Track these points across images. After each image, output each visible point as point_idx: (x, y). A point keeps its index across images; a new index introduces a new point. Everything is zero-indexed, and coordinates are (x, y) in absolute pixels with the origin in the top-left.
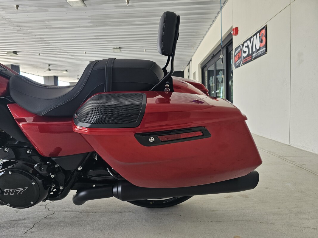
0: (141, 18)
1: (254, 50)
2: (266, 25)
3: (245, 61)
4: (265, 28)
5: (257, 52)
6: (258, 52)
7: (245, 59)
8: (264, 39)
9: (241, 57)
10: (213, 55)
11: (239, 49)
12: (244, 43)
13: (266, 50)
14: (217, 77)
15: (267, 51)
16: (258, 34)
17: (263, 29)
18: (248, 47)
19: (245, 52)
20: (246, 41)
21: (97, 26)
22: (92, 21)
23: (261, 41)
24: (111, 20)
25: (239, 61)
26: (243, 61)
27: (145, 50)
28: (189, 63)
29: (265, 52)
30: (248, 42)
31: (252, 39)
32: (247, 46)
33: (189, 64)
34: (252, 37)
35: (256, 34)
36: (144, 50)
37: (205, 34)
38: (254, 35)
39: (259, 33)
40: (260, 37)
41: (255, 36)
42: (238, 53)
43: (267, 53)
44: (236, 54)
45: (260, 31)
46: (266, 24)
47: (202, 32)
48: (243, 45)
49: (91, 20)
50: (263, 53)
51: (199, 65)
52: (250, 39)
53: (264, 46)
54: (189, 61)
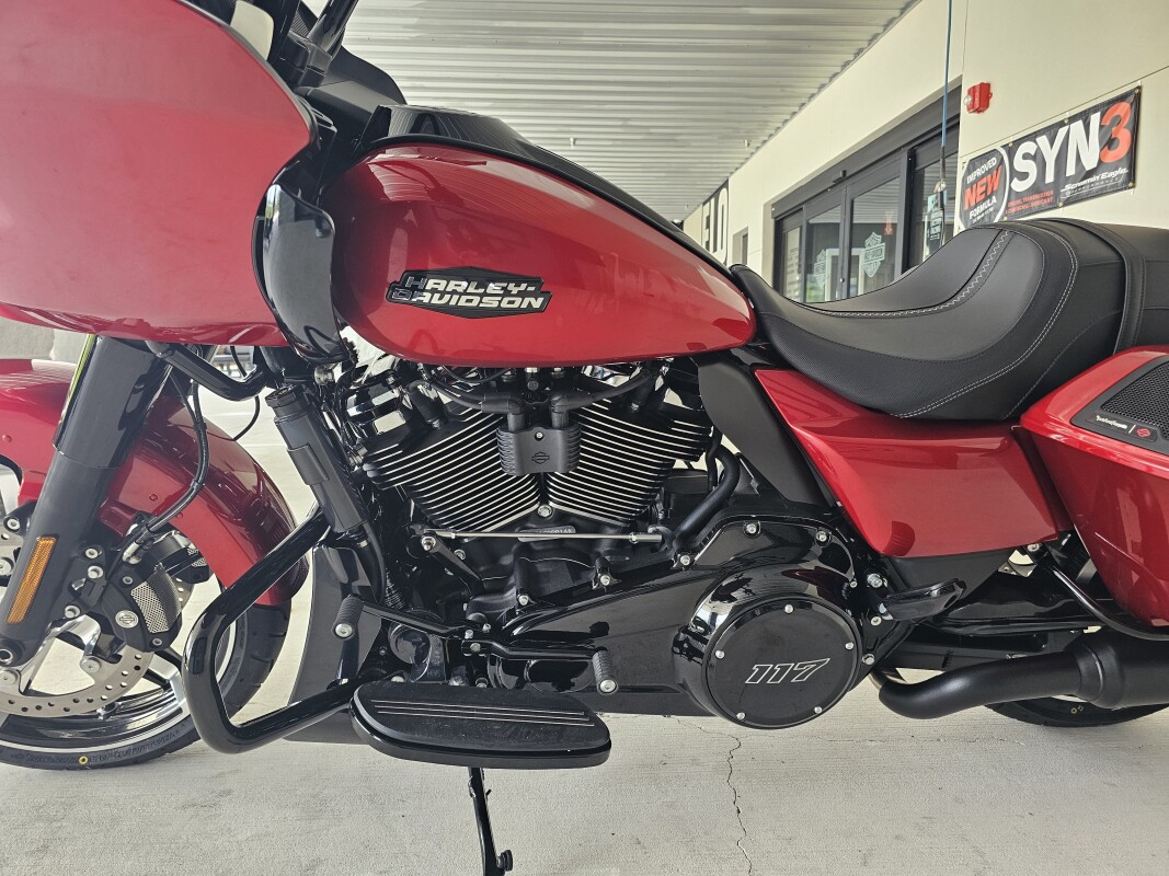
0: (607, 22)
1: (1071, 170)
2: (1139, 88)
3: (1019, 209)
4: (1131, 98)
5: (1082, 180)
6: (1089, 180)
7: (1019, 202)
8: (1124, 136)
9: (1001, 191)
10: (844, 172)
11: (993, 162)
12: (1018, 143)
13: (1131, 177)
14: (855, 251)
15: (1134, 182)
16: (1095, 119)
17: (1122, 98)
18: (1038, 157)
19: (1024, 176)
20: (1032, 137)
21: (433, 42)
22: (425, 21)
23: (1109, 143)
24: (497, 24)
25: (988, 203)
26: (1007, 208)
27: (575, 140)
28: (716, 194)
29: (1126, 182)
30: (1043, 140)
31: (1062, 132)
32: (1033, 153)
33: (713, 200)
34: (1061, 124)
35: (1084, 116)
36: (572, 140)
37: (813, 96)
38: (1073, 119)
39: (1098, 114)
40: (1101, 127)
41: (1080, 123)
42: (983, 176)
43: (1133, 187)
44: (971, 178)
45: (1104, 108)
46: (1139, 83)
47: (804, 87)
48: (1011, 150)
49: (421, 18)
50: (1113, 186)
51: (765, 205)
52: (1051, 131)
53: (1120, 160)
54: (717, 187)
